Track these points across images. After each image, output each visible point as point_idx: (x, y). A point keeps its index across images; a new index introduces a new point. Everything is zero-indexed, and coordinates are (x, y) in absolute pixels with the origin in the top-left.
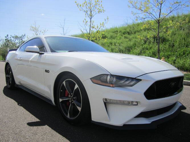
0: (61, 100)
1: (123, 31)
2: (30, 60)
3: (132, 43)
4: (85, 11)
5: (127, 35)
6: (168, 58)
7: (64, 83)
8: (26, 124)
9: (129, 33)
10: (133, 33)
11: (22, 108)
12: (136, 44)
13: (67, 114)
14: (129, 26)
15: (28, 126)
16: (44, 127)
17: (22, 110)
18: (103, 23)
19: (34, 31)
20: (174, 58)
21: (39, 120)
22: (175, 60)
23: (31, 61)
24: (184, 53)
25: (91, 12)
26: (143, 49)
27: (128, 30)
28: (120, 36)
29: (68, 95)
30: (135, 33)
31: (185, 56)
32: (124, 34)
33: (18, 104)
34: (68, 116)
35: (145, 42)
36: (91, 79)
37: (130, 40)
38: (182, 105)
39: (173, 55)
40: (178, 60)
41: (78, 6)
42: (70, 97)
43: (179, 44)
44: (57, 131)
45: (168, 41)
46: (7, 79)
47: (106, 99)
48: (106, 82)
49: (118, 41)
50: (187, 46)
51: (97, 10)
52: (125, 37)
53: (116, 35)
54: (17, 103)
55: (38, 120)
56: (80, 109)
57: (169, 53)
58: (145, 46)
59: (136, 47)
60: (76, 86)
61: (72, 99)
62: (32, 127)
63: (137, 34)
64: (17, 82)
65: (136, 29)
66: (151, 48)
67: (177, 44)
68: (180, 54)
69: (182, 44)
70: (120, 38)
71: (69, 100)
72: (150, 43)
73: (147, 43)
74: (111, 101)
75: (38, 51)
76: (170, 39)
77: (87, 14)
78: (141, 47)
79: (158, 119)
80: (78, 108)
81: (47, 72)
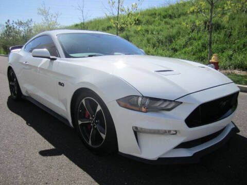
0: (80, 122)
1: (163, 14)
3: (174, 31)
5: (167, 20)
6: (223, 52)
7: (83, 101)
8: (38, 154)
9: (171, 17)
10: (176, 16)
11: (32, 129)
12: (180, 33)
13: (89, 140)
14: (172, 7)
15: (40, 156)
16: (60, 157)
17: (31, 131)
18: (136, 4)
19: (42, 14)
20: (231, 52)
21: (54, 147)
22: (232, 55)
24: (244, 46)
26: (190, 39)
27: (170, 12)
28: (159, 21)
29: (89, 116)
30: (179, 16)
32: (165, 17)
33: (27, 123)
34: (90, 143)
35: (193, 31)
36: (117, 100)
37: (172, 26)
38: (234, 126)
39: (230, 48)
40: (236, 55)
42: (92, 120)
43: (239, 33)
44: (76, 164)
45: (224, 28)
46: (11, 87)
47: (136, 128)
48: (136, 105)
49: (156, 28)
52: (166, 23)
53: (153, 19)
54: (25, 122)
55: (52, 147)
56: (104, 136)
57: (224, 46)
58: (194, 34)
59: (180, 37)
60: (99, 108)
61: (93, 123)
62: (45, 158)
63: (182, 17)
64: (24, 93)
65: (180, 11)
66: (200, 38)
67: (235, 33)
68: (238, 47)
69: (243, 33)
70: (159, 24)
71: (90, 123)
72: (199, 31)
73: (196, 31)
74: (143, 130)
75: (49, 55)
76: (227, 26)
78: (187, 36)
79: (202, 149)
80: (102, 134)
81: (62, 85)
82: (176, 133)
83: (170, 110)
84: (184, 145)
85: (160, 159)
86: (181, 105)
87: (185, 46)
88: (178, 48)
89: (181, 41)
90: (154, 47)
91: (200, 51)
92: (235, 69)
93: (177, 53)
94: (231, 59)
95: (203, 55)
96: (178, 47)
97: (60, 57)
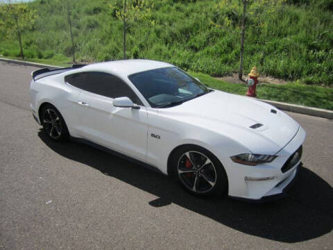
0: (180, 172)
3: (189, 22)
6: (252, 54)
7: (187, 154)
8: (149, 205)
12: (198, 25)
13: (193, 187)
20: (261, 55)
21: (158, 197)
22: (262, 59)
24: (275, 48)
26: (212, 35)
28: (168, 6)
29: (192, 166)
33: (103, 173)
36: (231, 157)
39: (260, 50)
40: (267, 59)
43: (269, 31)
45: (252, 23)
47: (247, 177)
48: (247, 161)
49: (166, 15)
50: (279, 35)
52: (178, 8)
56: (213, 184)
57: (253, 46)
59: (199, 31)
61: (198, 172)
64: (74, 134)
66: (224, 34)
68: (269, 49)
70: (169, 10)
74: (252, 178)
75: (131, 104)
78: (208, 30)
79: (287, 185)
80: (211, 183)
81: (156, 137)
82: (273, 178)
83: (270, 162)
84: (277, 186)
85: (263, 198)
86: (277, 158)
87: (206, 44)
88: (198, 47)
89: (202, 37)
90: (166, 44)
91: (226, 52)
92: (267, 76)
93: (198, 54)
94: (262, 63)
95: (230, 57)
96: (197, 45)
97: (143, 105)
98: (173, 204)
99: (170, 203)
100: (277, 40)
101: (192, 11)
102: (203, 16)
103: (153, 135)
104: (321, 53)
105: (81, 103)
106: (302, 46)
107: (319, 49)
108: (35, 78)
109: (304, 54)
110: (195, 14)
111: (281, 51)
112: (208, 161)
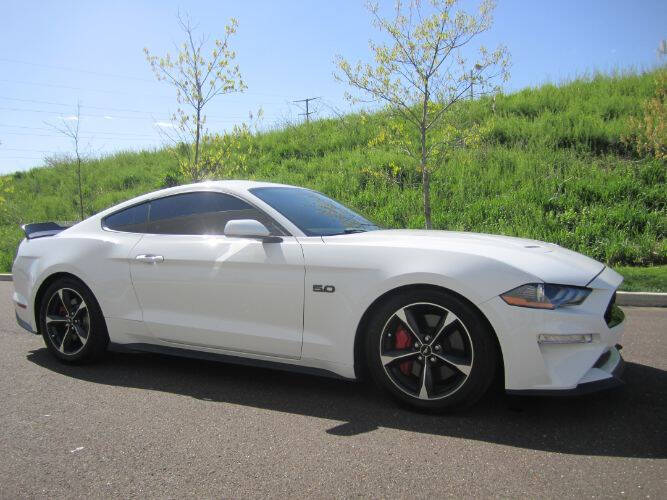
0: (387, 360)
1: (281, 147)
2: (222, 259)
4: (177, 83)
5: (293, 160)
7: (401, 313)
13: (419, 391)
14: (291, 132)
23: (226, 264)
25: (199, 86)
27: (294, 144)
29: (408, 343)
30: (321, 154)
31: (489, 223)
32: (285, 155)
34: (423, 394)
35: (363, 184)
36: (500, 296)
37: (309, 177)
41: (152, 64)
42: (423, 348)
47: (540, 336)
48: (536, 299)
50: (486, 194)
51: (220, 84)
52: (292, 169)
56: (466, 370)
58: (366, 195)
61: (429, 352)
63: (328, 158)
69: (474, 189)
71: (415, 357)
72: (378, 186)
74: (552, 339)
77: (183, 94)
78: (353, 197)
80: (462, 368)
81: (325, 290)
82: (592, 338)
83: (579, 303)
85: (580, 386)
86: (591, 297)
97: (289, 235)
98: (381, 429)
99: (375, 428)
100: (483, 202)
101: (318, 169)
102: (342, 175)
103: (317, 288)
104: (569, 214)
105: (143, 257)
106: (531, 206)
107: (562, 210)
108: (30, 236)
109: (539, 219)
110: (325, 174)
111: (496, 218)
112: (451, 317)
